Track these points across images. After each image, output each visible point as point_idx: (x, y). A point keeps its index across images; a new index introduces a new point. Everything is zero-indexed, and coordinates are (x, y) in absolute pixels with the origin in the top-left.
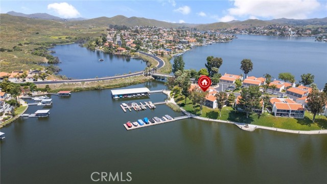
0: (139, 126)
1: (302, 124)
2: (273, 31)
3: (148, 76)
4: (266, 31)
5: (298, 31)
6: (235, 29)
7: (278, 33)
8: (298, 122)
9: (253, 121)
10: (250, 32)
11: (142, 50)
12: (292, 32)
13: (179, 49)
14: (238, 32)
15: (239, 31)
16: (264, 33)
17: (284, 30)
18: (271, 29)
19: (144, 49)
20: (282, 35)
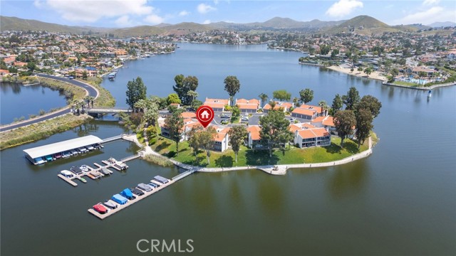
0: (120, 207)
1: (333, 153)
2: (219, 37)
3: (81, 115)
4: (210, 37)
5: (247, 38)
6: (170, 36)
7: (225, 40)
8: (327, 151)
9: (278, 159)
10: (192, 40)
11: (42, 71)
12: (241, 40)
13: (106, 66)
14: (175, 40)
15: (177, 38)
16: (209, 41)
17: (231, 36)
18: (216, 35)
19: (44, 69)
20: (230, 43)
